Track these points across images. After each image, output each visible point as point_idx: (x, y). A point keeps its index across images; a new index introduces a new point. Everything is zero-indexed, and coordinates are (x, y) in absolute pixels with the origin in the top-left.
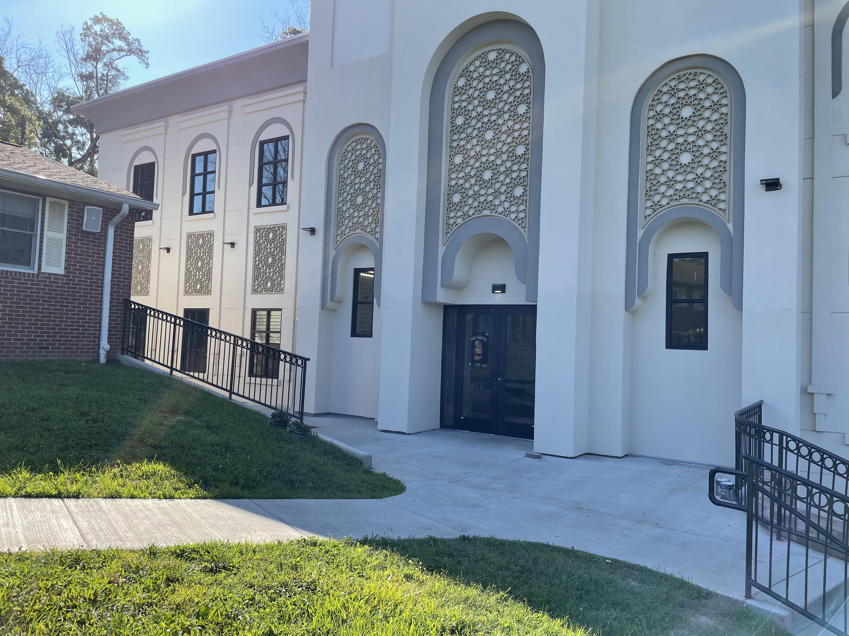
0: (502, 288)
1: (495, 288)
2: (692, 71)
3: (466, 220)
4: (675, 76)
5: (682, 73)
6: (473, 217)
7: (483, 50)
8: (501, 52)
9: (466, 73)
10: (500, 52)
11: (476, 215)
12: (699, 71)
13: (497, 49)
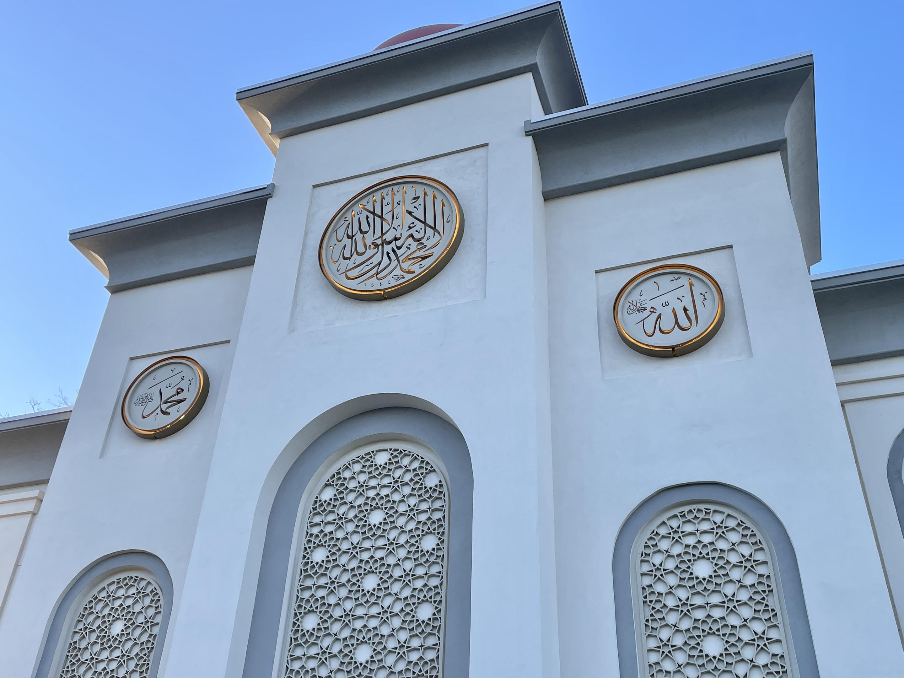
2: (702, 507)
4: (676, 511)
5: (686, 509)
7: (369, 449)
8: (397, 454)
10: (395, 453)
12: (713, 507)
13: (391, 449)
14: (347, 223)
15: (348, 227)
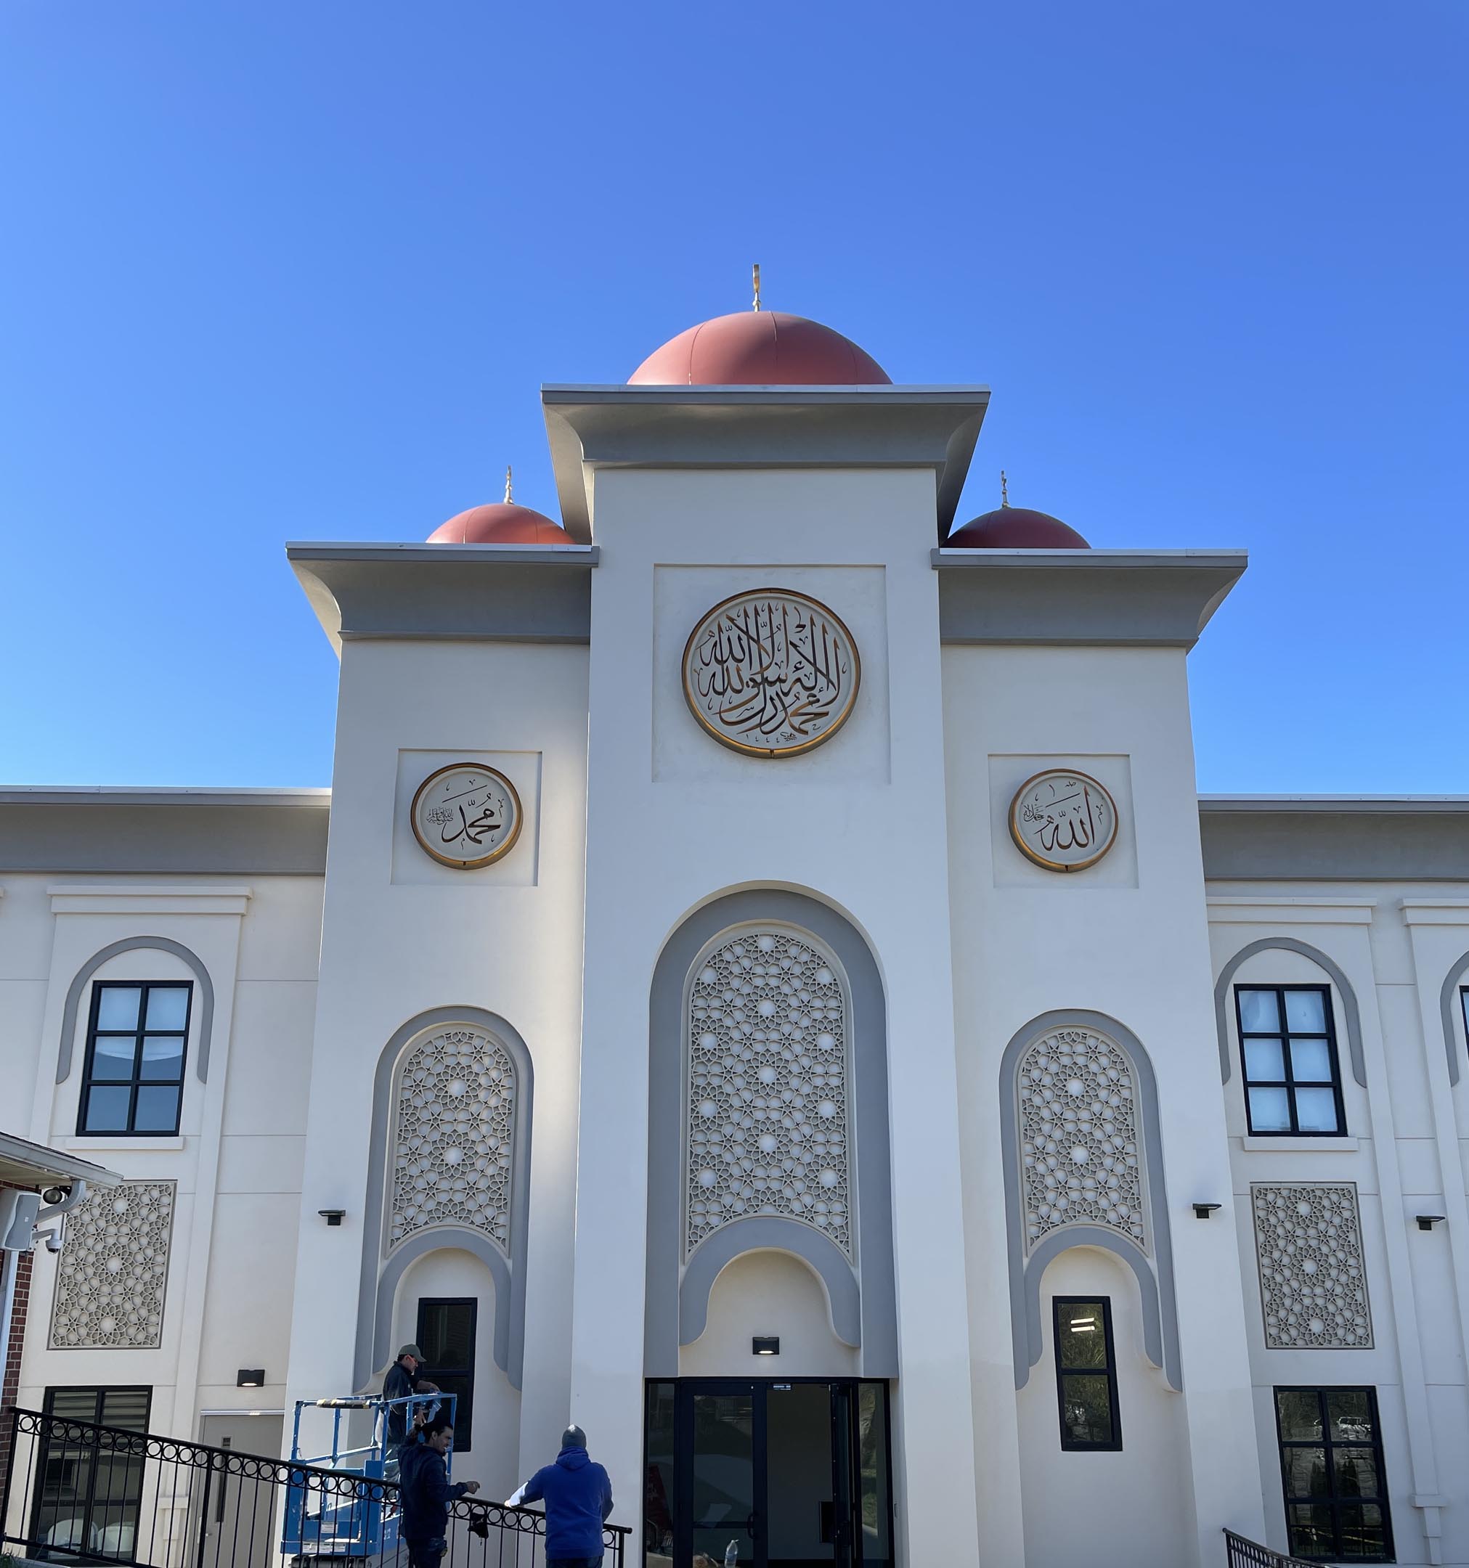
0: (772, 1345)
1: (759, 1345)
2: (1080, 1031)
3: (730, 1221)
4: (1056, 1033)
5: (1066, 1031)
6: (744, 1216)
7: (753, 931)
8: (784, 942)
9: (716, 961)
10: (782, 941)
11: (752, 1214)
12: (1089, 1033)
13: (776, 936)
14: (713, 641)
15: (715, 645)
